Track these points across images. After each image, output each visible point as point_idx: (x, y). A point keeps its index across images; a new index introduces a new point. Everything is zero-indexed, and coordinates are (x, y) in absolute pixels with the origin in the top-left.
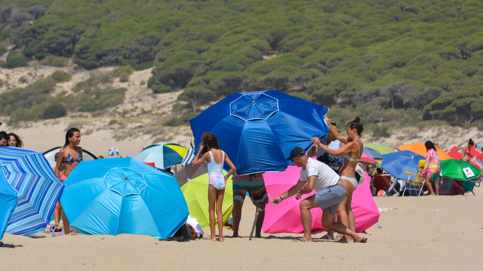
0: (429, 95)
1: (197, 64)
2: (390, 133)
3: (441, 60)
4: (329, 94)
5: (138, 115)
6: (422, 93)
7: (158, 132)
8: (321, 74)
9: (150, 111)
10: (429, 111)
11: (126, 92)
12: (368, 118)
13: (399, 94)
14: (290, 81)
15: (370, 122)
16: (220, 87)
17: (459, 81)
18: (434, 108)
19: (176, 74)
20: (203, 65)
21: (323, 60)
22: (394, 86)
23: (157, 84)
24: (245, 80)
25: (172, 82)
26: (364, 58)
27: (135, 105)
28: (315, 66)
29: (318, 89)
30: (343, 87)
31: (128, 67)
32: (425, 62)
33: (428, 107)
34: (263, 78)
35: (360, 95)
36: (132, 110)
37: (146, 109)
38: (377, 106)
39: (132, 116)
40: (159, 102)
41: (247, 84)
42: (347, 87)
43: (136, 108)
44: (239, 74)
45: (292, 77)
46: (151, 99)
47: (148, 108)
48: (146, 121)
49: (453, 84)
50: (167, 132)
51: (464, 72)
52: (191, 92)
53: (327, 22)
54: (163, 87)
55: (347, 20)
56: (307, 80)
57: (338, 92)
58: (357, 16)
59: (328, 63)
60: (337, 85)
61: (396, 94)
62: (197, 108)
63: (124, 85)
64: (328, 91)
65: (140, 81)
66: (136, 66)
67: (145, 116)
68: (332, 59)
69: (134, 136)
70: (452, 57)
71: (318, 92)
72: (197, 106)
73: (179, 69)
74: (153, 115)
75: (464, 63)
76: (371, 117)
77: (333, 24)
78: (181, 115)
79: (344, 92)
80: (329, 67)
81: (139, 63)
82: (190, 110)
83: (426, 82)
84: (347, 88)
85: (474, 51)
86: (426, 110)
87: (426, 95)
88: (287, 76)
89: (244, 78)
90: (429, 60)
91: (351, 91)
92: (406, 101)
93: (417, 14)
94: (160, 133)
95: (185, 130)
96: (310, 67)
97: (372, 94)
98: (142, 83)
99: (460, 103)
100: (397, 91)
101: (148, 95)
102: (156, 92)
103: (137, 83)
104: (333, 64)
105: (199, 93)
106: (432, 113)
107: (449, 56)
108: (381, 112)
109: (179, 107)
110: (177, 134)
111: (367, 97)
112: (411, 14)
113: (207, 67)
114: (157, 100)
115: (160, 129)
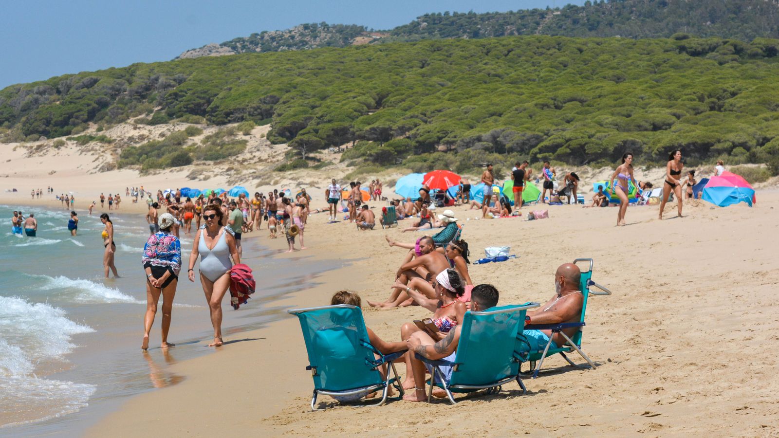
0: (531, 140)
1: (310, 118)
2: (504, 174)
3: (537, 110)
4: (431, 140)
5: (255, 163)
6: (525, 138)
7: (266, 177)
8: (422, 123)
9: (266, 160)
10: (536, 154)
11: (247, 144)
12: (472, 162)
13: (500, 139)
14: (393, 130)
15: (474, 165)
16: (328, 136)
17: (560, 127)
18: (541, 151)
19: (291, 127)
20: (315, 118)
21: (424, 112)
22: (496, 131)
23: (275, 136)
24: (351, 130)
25: (288, 134)
26: (463, 110)
27: (254, 154)
28: (417, 117)
29: (421, 136)
30: (445, 134)
31: (251, 122)
32: (521, 112)
33: (535, 150)
34: (368, 128)
35: (462, 141)
36: (250, 159)
37: (263, 158)
38: (480, 150)
39: (250, 164)
40: (275, 152)
41: (353, 133)
42: (448, 133)
43: (254, 157)
44: (346, 124)
45: (395, 127)
46: (268, 149)
47: (264, 156)
48: (260, 167)
49: (554, 130)
50: (274, 176)
51: (561, 119)
52: (301, 140)
53: (425, 85)
54: (280, 139)
55: (442, 83)
56: (410, 129)
57: (440, 138)
58: (450, 80)
59: (428, 114)
60: (438, 132)
61: (498, 139)
62: (306, 155)
63: (247, 138)
64: (430, 138)
65: (260, 134)
66: (258, 122)
67: (261, 163)
68: (432, 110)
69: (244, 181)
70: (545, 108)
71: (420, 139)
72: (305, 153)
73: (294, 123)
74: (268, 162)
75: (558, 112)
76: (475, 162)
77: (431, 86)
78: (291, 162)
79: (446, 139)
80: (429, 118)
81: (262, 119)
82: (300, 157)
83: (527, 128)
84: (449, 135)
85: (565, 103)
86: (532, 154)
87: (528, 140)
88: (391, 125)
89: (351, 127)
90: (525, 110)
91: (452, 137)
92: (508, 145)
93: (502, 79)
94: (268, 178)
95: (291, 174)
96: (412, 117)
97: (474, 140)
98: (262, 136)
99: (573, 144)
100: (498, 137)
101: (266, 145)
102: (274, 143)
103: (258, 136)
104: (433, 115)
105: (308, 141)
106: (539, 156)
107: (544, 106)
108: (485, 156)
109: (291, 155)
110: (283, 178)
111: (470, 142)
112: (497, 78)
113: (319, 120)
114: (274, 150)
115: (269, 174)
